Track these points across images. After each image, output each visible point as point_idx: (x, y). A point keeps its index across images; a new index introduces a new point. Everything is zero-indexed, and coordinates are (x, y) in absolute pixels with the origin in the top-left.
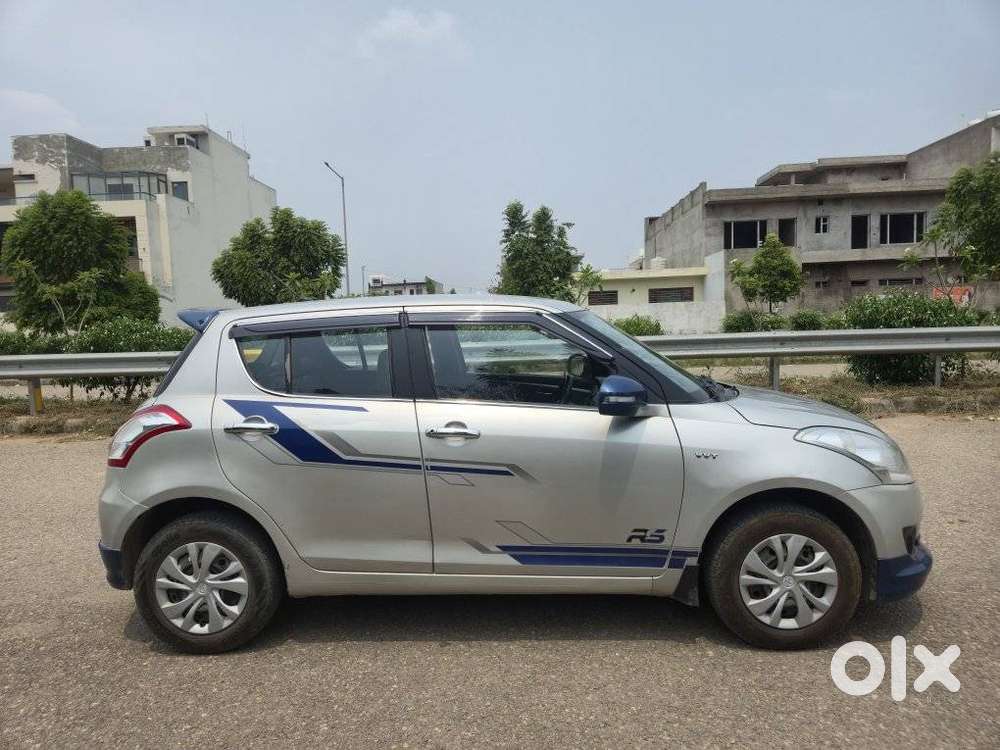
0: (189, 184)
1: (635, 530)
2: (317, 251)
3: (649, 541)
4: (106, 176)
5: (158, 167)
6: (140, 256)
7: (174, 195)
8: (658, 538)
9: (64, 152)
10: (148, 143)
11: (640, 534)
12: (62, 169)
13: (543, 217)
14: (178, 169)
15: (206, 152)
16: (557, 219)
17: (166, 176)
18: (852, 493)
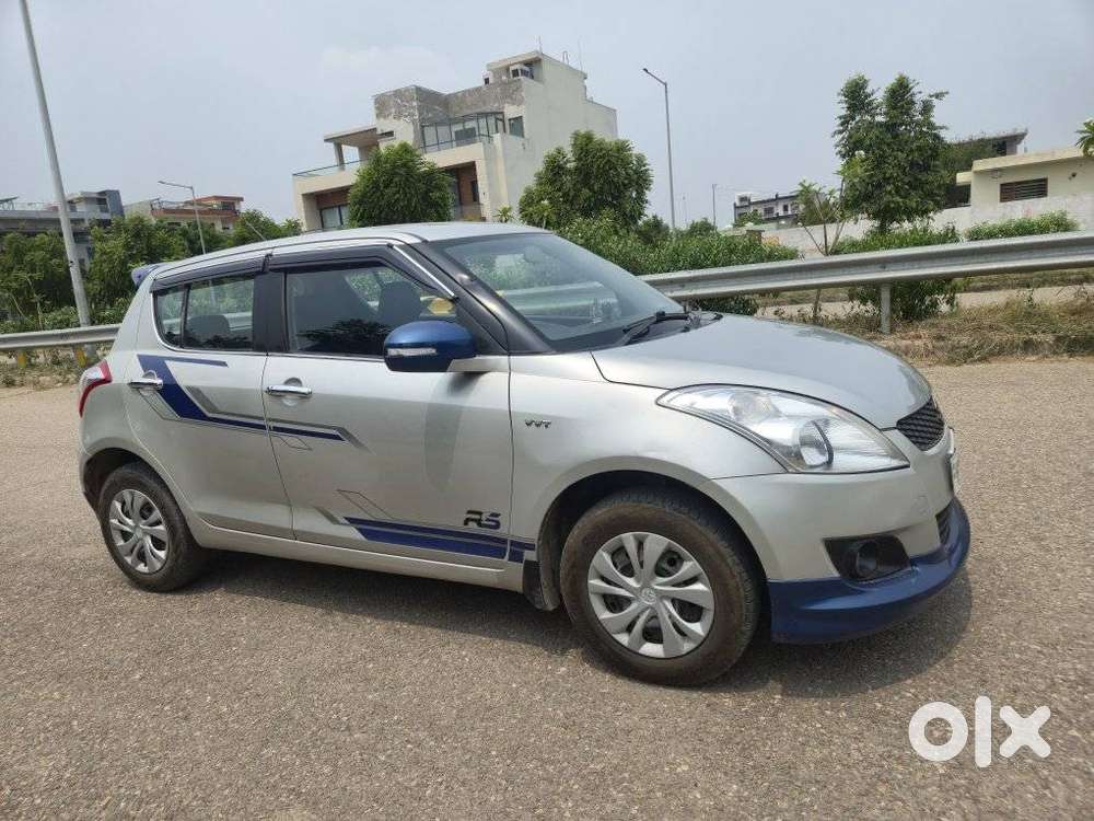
0: (524, 120)
1: (469, 512)
2: (618, 175)
3: (486, 526)
4: (451, 122)
5: (496, 105)
6: (481, 202)
7: (511, 133)
8: (493, 524)
9: (415, 104)
10: (487, 81)
11: (474, 516)
12: (413, 122)
13: (900, 93)
14: (514, 104)
15: (540, 80)
16: (921, 92)
17: (502, 113)
18: (718, 482)
